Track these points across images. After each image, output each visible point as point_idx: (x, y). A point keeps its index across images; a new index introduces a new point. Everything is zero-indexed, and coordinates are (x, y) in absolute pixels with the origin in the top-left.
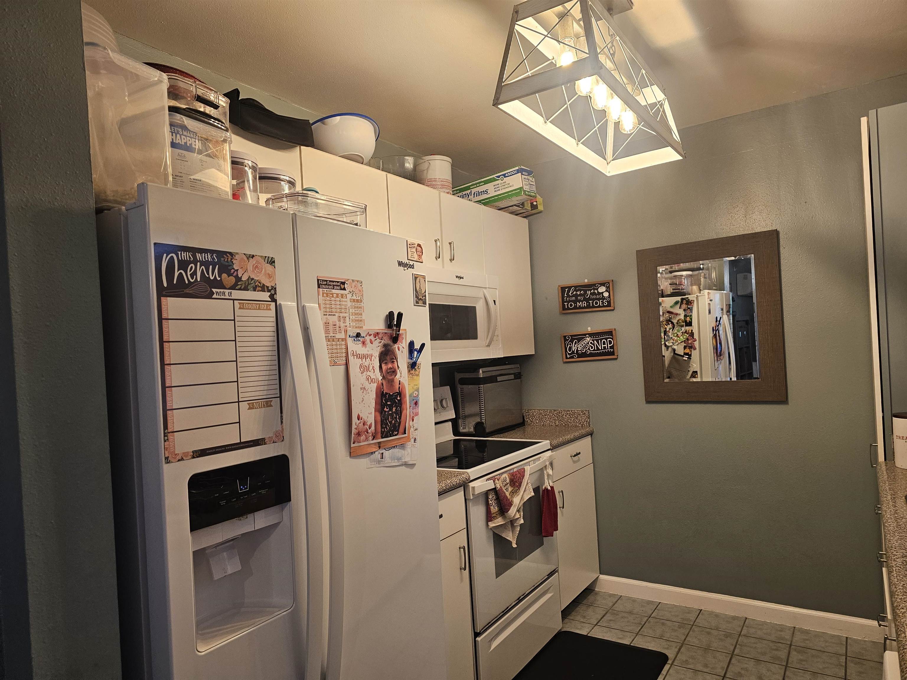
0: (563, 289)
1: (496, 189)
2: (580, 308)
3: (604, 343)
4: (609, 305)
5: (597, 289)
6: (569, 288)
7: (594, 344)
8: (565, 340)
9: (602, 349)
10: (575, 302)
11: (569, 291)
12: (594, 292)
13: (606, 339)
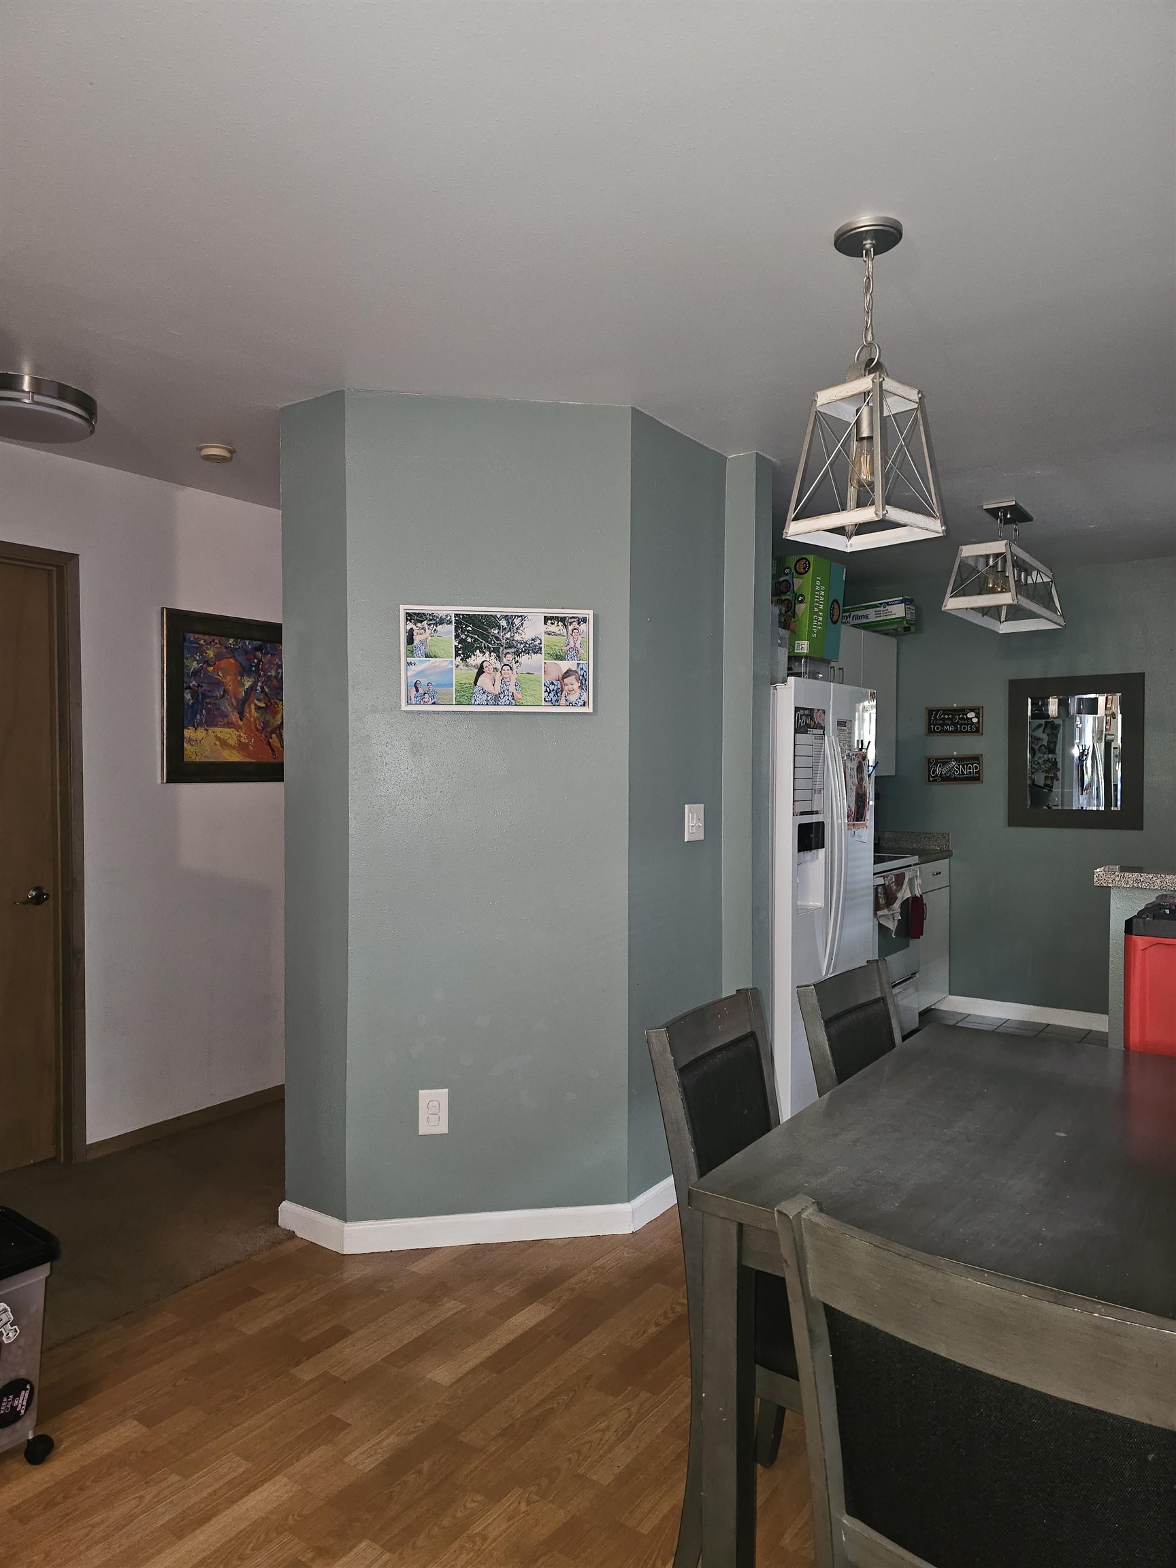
0: (930, 712)
1: (878, 614)
2: (947, 731)
3: (970, 768)
4: (977, 731)
5: (966, 715)
6: (937, 711)
7: (959, 769)
8: (929, 762)
9: (967, 774)
10: (942, 726)
11: (936, 714)
12: (963, 718)
13: (972, 764)
